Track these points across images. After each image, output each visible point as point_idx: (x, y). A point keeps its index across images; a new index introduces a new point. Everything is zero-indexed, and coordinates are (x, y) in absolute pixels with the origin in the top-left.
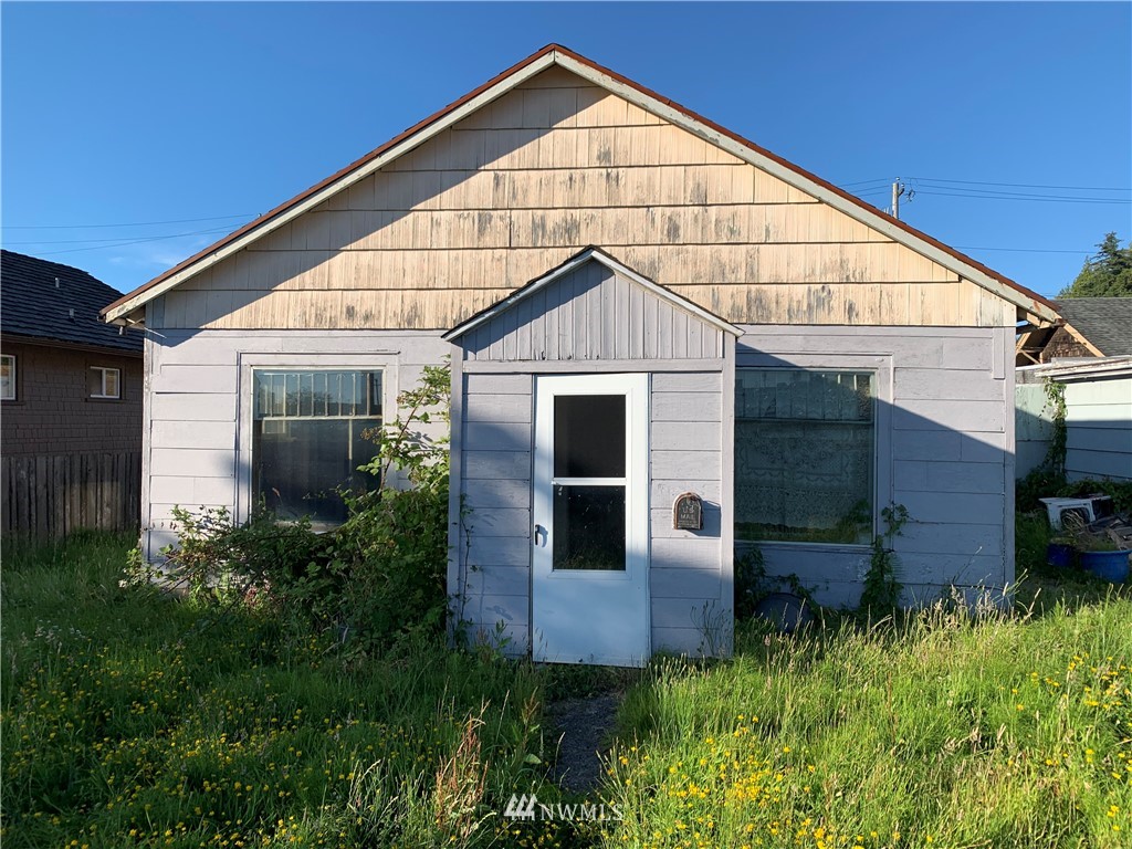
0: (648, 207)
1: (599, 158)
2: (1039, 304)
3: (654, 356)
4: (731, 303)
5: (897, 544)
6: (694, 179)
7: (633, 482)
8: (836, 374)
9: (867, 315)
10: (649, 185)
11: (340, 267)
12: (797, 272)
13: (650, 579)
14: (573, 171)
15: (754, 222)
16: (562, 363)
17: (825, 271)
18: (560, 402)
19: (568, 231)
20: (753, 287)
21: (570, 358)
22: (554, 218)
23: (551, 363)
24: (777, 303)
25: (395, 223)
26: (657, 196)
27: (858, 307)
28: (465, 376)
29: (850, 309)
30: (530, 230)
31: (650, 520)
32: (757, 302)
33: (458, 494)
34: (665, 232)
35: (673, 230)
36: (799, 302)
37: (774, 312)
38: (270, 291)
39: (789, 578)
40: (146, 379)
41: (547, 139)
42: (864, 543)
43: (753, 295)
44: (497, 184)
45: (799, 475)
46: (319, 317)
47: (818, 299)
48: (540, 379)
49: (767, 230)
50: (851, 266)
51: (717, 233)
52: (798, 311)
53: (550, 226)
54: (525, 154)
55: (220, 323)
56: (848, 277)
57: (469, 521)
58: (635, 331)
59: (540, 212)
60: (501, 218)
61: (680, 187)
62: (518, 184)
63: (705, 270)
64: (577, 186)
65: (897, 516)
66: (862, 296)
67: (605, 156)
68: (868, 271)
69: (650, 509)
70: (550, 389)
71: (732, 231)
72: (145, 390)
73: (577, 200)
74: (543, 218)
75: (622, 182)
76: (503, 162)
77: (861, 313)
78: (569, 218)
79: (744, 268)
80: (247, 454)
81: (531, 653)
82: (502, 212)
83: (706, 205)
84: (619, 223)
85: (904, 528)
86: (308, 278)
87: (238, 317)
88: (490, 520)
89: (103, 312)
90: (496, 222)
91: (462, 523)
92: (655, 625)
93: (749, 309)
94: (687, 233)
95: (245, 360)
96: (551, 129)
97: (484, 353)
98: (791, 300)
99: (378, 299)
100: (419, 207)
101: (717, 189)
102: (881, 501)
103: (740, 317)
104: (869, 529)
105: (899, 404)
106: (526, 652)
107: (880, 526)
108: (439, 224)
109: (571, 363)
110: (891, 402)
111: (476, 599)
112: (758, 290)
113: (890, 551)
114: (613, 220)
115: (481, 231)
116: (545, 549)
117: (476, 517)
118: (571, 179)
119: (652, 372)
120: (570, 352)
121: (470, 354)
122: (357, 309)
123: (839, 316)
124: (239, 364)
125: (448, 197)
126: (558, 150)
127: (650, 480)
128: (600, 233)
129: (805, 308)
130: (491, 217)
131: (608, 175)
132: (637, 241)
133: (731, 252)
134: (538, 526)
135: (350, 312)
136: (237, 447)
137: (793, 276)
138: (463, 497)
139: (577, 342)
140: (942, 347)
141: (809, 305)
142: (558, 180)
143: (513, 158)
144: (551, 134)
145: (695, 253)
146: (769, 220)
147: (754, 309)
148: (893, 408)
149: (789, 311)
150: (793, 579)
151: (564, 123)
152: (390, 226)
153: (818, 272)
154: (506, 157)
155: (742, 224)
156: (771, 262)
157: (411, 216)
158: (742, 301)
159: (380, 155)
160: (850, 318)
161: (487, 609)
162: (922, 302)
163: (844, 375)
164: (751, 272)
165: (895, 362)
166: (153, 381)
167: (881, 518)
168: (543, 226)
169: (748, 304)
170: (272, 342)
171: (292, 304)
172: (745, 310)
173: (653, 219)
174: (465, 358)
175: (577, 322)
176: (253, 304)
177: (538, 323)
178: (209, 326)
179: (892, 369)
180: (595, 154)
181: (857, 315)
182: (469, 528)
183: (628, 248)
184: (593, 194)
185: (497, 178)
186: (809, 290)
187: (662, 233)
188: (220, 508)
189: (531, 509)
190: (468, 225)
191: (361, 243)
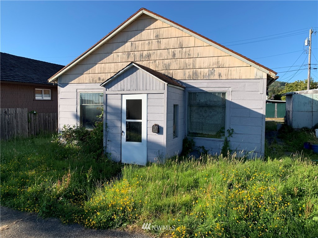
0: (168, 49)
1: (156, 37)
2: (271, 72)
3: (148, 89)
4: (188, 74)
5: (231, 139)
6: (179, 40)
7: (143, 121)
8: (216, 93)
9: (224, 76)
10: (168, 43)
11: (97, 68)
12: (206, 65)
13: (147, 144)
14: (149, 41)
15: (194, 52)
16: (127, 91)
17: (213, 65)
18: (128, 101)
19: (148, 56)
20: (194, 70)
21: (129, 90)
22: (145, 53)
23: (125, 91)
24: (200, 74)
25: (109, 56)
26: (170, 46)
27: (222, 74)
28: (106, 95)
29: (220, 75)
30: (139, 57)
31: (147, 130)
32: (195, 74)
33: (105, 123)
34: (172, 56)
35: (174, 55)
36: (206, 73)
37: (199, 76)
38: (83, 74)
39: (202, 147)
40: (58, 95)
41: (143, 33)
42: (223, 139)
43: (194, 72)
44: (132, 45)
45: (207, 120)
46: (93, 80)
47: (211, 72)
48: (123, 95)
49: (198, 54)
50: (220, 63)
51: (185, 56)
52: (206, 76)
53: (144, 55)
54: (138, 37)
55: (72, 82)
56: (219, 66)
57: (108, 130)
58: (144, 83)
59: (142, 52)
60: (133, 54)
61: (176, 43)
62: (136, 45)
63: (182, 66)
64: (150, 44)
65: (231, 132)
66: (223, 71)
67: (157, 36)
68: (225, 64)
69: (147, 128)
70: (125, 98)
71: (189, 55)
72: (58, 98)
73: (150, 48)
74: (142, 53)
75: (161, 43)
76: (133, 39)
77: (223, 76)
78: (149, 53)
79: (192, 65)
80: (79, 113)
81: (121, 161)
82: (133, 52)
83: (182, 48)
84: (161, 54)
85: (233, 135)
86: (90, 71)
87: (76, 81)
88: (112, 129)
89: (48, 80)
90: (132, 55)
91: (106, 130)
92: (148, 156)
93: (193, 76)
94: (177, 56)
95: (78, 91)
96: (144, 30)
97: (110, 89)
98: (204, 73)
99: (105, 75)
100: (114, 52)
101: (185, 43)
102: (227, 128)
103: (191, 78)
104: (224, 135)
105: (232, 101)
106: (120, 161)
107: (227, 134)
108: (118, 56)
109: (129, 91)
110: (230, 100)
111: (109, 148)
112: (195, 70)
113: (229, 141)
114: (159, 53)
115: (128, 57)
116: (124, 136)
117: (109, 129)
118: (149, 43)
119: (148, 94)
120: (129, 88)
121: (107, 89)
122: (101, 78)
123: (217, 77)
124: (77, 92)
125: (121, 49)
126: (146, 35)
127: (147, 121)
128: (156, 57)
129: (208, 75)
130: (130, 54)
131: (158, 41)
132: (165, 58)
133: (189, 60)
134: (123, 131)
135: (99, 79)
136: (77, 111)
137: (204, 66)
138: (106, 124)
139: (131, 86)
140: (245, 85)
141: (209, 74)
142: (146, 43)
143: (135, 38)
144: (144, 31)
145: (180, 61)
146: (199, 51)
147: (194, 76)
148: (231, 102)
149: (203, 76)
150: (203, 147)
151: (147, 28)
152: (108, 57)
153: (211, 65)
154: (134, 38)
155: (191, 53)
156: (199, 62)
157: (112, 54)
158: (191, 74)
159: (103, 40)
160: (219, 77)
161: (112, 150)
162: (240, 72)
163: (218, 93)
164: (194, 65)
165: (232, 89)
166: (60, 96)
167: (227, 132)
168: (142, 56)
169: (193, 74)
170: (83, 86)
171: (87, 77)
172: (192, 76)
173: (169, 52)
174: (106, 90)
175: (131, 81)
176: (79, 77)
177: (122, 81)
178: (70, 83)
179: (231, 91)
180: (155, 36)
181: (221, 76)
182: (108, 131)
183: (163, 60)
184: (154, 46)
185: (132, 43)
186: (209, 70)
187: (171, 56)
188: (74, 125)
189: (121, 127)
190: (125, 56)
191: (101, 62)
